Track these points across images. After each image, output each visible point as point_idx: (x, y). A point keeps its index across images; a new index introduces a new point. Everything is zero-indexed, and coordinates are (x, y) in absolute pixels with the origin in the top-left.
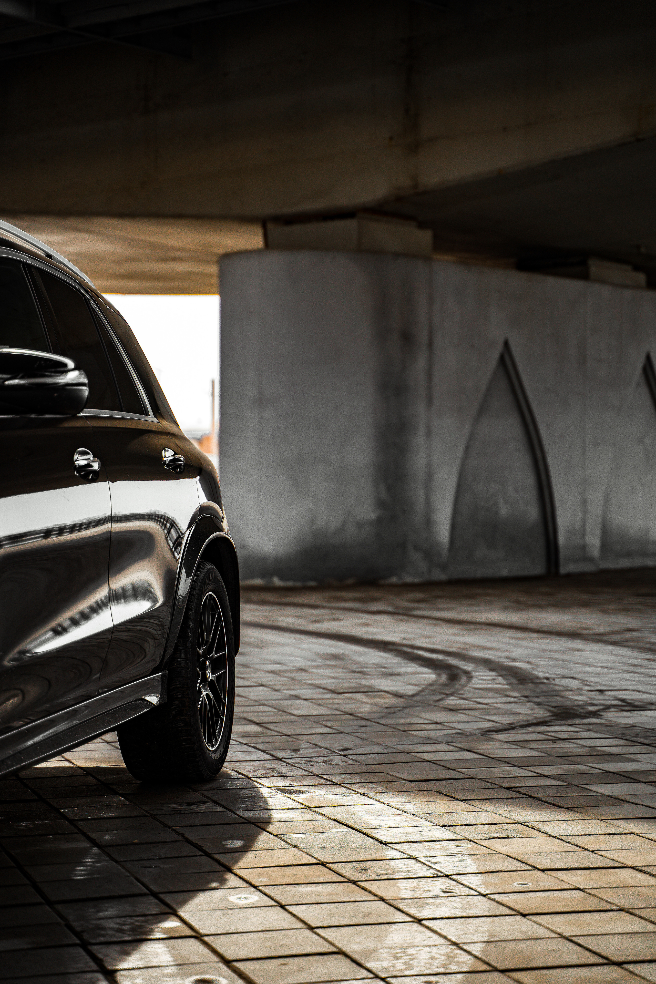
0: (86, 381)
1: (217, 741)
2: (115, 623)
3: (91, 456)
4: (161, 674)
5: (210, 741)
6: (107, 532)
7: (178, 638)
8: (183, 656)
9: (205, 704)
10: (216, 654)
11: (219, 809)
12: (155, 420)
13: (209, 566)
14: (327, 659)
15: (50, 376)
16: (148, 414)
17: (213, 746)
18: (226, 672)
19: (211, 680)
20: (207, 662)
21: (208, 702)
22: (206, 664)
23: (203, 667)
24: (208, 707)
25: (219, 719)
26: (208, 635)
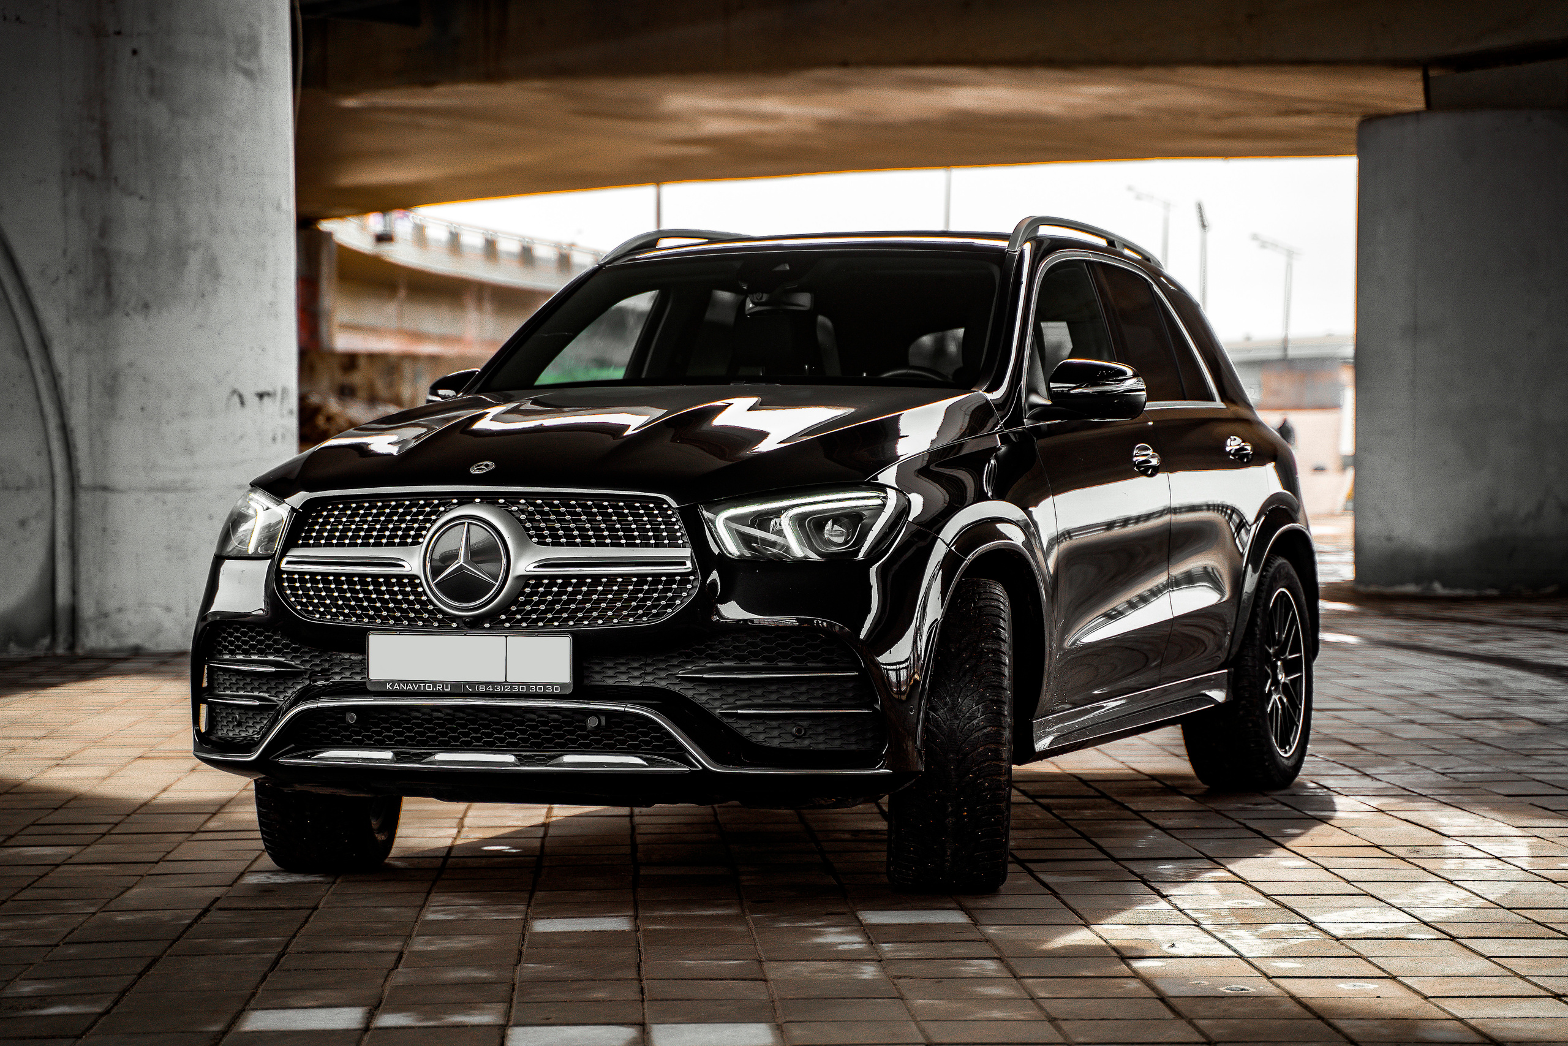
0: (1144, 387)
1: (1291, 748)
3: (1150, 452)
4: (1226, 671)
5: (1282, 747)
6: (1167, 525)
7: (1244, 635)
8: (1250, 654)
9: (1277, 708)
10: (1290, 654)
11: (1286, 808)
12: (1222, 405)
13: (1281, 561)
14: (1469, 684)
15: (1111, 384)
16: (1214, 400)
17: (1286, 752)
18: (1302, 676)
19: (1284, 683)
20: (1279, 663)
21: (1280, 707)
22: (1277, 666)
23: (1274, 668)
24: (1280, 711)
25: (1294, 724)
26: (1280, 635)
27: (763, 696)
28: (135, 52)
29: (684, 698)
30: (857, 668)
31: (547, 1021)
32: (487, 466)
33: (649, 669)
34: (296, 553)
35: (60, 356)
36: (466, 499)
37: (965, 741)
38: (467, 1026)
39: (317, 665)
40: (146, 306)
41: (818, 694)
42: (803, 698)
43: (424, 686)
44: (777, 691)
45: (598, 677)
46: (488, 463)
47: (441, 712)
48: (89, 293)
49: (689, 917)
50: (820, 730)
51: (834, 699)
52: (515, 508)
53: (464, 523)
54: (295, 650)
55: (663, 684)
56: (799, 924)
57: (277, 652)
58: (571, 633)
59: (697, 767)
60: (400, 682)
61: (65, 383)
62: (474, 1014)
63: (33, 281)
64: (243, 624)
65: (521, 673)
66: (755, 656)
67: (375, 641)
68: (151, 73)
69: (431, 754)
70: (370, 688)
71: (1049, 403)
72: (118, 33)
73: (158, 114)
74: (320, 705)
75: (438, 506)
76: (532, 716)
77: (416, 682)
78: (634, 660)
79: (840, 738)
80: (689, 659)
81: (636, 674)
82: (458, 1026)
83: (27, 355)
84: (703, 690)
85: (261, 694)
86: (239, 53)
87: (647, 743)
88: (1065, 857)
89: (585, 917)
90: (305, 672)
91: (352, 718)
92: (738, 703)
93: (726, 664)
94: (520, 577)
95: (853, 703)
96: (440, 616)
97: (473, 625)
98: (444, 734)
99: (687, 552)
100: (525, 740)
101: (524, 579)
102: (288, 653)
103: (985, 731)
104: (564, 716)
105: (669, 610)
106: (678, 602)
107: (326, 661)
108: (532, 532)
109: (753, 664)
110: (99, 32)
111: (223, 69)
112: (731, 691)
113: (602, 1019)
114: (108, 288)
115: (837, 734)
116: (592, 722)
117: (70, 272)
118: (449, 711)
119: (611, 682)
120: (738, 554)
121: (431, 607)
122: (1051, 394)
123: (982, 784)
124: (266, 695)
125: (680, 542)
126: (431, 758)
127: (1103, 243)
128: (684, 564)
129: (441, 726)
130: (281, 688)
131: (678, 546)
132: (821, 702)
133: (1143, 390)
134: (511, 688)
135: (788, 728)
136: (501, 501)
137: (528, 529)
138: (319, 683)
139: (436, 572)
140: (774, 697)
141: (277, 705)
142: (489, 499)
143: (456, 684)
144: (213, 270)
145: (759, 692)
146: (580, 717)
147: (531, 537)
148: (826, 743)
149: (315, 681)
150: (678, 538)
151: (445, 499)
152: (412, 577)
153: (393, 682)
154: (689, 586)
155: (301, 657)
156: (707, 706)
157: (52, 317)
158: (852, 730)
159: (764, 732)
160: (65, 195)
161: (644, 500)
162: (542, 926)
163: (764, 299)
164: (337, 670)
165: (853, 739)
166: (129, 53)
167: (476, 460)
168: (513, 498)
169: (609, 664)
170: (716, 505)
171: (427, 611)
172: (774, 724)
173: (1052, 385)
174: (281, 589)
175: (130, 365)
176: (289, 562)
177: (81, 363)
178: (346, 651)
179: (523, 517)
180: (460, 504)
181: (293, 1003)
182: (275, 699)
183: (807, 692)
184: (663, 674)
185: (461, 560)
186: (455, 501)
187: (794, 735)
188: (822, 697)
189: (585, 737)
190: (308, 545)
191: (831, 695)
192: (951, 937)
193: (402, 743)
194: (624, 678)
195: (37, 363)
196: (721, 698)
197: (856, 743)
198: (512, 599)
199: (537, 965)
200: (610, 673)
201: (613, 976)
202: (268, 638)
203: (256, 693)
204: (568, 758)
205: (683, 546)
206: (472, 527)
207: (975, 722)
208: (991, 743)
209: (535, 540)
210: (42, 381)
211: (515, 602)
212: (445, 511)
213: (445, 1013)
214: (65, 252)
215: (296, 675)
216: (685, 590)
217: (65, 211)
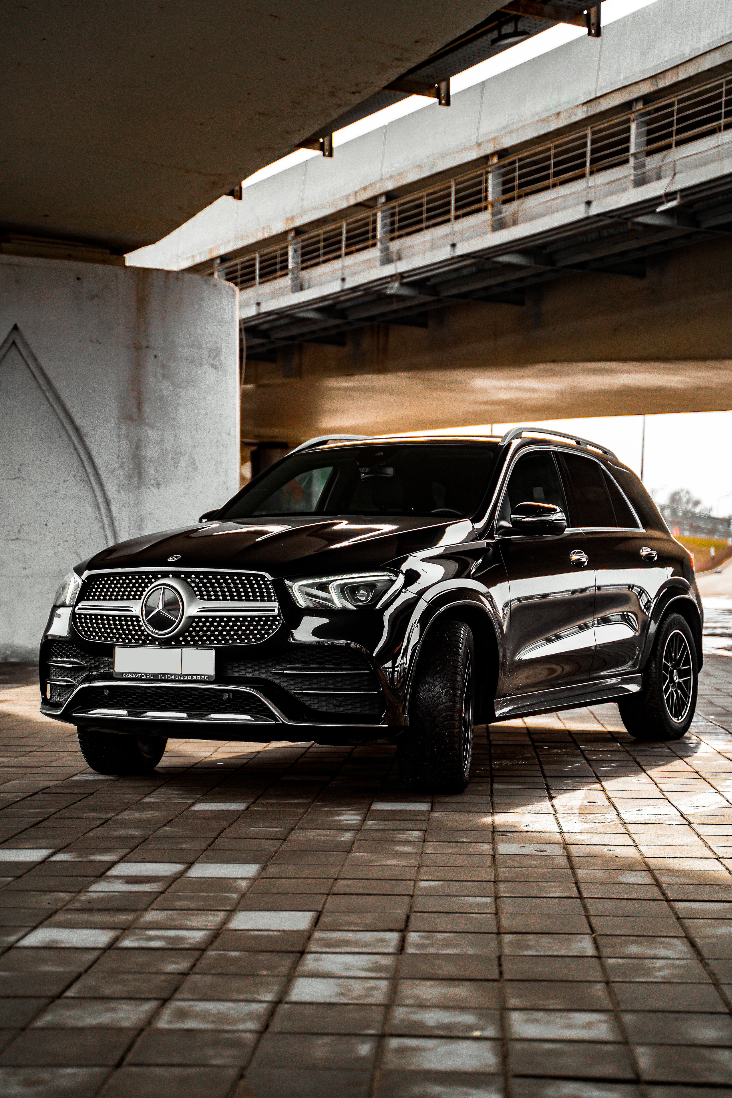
0: (564, 518)
1: (682, 717)
2: (599, 642)
3: (583, 554)
5: (676, 717)
6: (593, 594)
7: (650, 655)
8: (653, 666)
9: (673, 695)
10: (683, 667)
12: (644, 531)
13: (675, 614)
15: (546, 516)
16: (638, 527)
17: (678, 720)
18: (691, 678)
19: (679, 682)
20: (675, 671)
21: (675, 695)
22: (673, 672)
23: (671, 673)
24: (675, 697)
25: (684, 704)
26: (675, 656)
27: (317, 683)
28: (155, 357)
29: (275, 684)
30: (370, 669)
31: (144, 860)
32: (176, 557)
33: (257, 668)
34: (83, 604)
35: (114, 509)
36: (165, 575)
37: (435, 710)
38: (96, 862)
39: (93, 664)
40: (158, 484)
41: (348, 683)
42: (339, 685)
43: (141, 676)
44: (325, 681)
45: (230, 672)
46: (177, 555)
47: (150, 690)
48: (130, 477)
49: (283, 804)
50: (349, 702)
51: (356, 685)
52: (189, 580)
53: (161, 588)
54: (82, 656)
55: (264, 676)
56: (335, 809)
57: (75, 657)
58: (214, 647)
59: (279, 721)
60: (130, 673)
61: (117, 523)
62: (107, 855)
63: (102, 471)
64: (60, 641)
65: (189, 670)
66: (313, 661)
67: (119, 651)
68: (164, 367)
69: (147, 712)
70: (115, 676)
71: (511, 526)
72: (147, 347)
73: (167, 387)
74: (91, 685)
75: (152, 578)
76: (195, 692)
77: (137, 673)
78: (249, 663)
79: (360, 707)
80: (278, 662)
81: (250, 670)
82: (92, 862)
83: (99, 509)
84: (285, 680)
85: (68, 679)
86: (209, 356)
87: (255, 708)
88: (520, 775)
89: (226, 802)
90: (87, 667)
91: (106, 692)
92: (304, 687)
93: (297, 665)
94: (189, 617)
95: (368, 688)
96: (150, 638)
97: (166, 643)
98: (153, 702)
99: (276, 604)
100: (193, 706)
101: (192, 618)
102: (79, 657)
103: (446, 704)
104: (212, 693)
105: (266, 636)
106: (271, 631)
107: (97, 661)
108: (197, 593)
109: (311, 666)
110: (137, 347)
111: (201, 364)
112: (300, 680)
113: (174, 860)
114: (140, 476)
115: (358, 705)
116: (225, 696)
117: (120, 467)
118: (154, 689)
119: (237, 675)
120: (306, 605)
121: (146, 633)
122: (513, 522)
123: (444, 733)
124: (70, 679)
125: (273, 599)
126: (144, 715)
127: (573, 443)
128: (274, 610)
129: (151, 697)
130: (77, 675)
131: (272, 601)
132: (350, 687)
133: (564, 520)
134: (184, 677)
135: (331, 702)
136: (183, 576)
137: (195, 592)
138: (94, 673)
139: (148, 613)
140: (323, 684)
141: (74, 685)
142: (176, 575)
143: (156, 675)
144: (193, 465)
145: (315, 681)
146: (218, 693)
147: (197, 595)
148: (352, 709)
149: (92, 672)
150: (272, 597)
151: (155, 575)
152: (137, 617)
153: (126, 673)
154: (277, 623)
155: (85, 659)
156: (287, 688)
157: (111, 489)
158: (367, 703)
159: (318, 703)
160: (119, 428)
161: (255, 576)
162: (200, 807)
163: (367, 471)
164: (102, 666)
165: (367, 708)
166: (152, 357)
167: (172, 555)
168: (188, 574)
169: (236, 665)
170: (294, 578)
171: (144, 635)
172: (324, 699)
173: (512, 516)
174: (75, 623)
175: (150, 513)
176: (79, 609)
177: (125, 512)
178: (106, 657)
179: (193, 585)
180: (162, 577)
181: (22, 846)
182: (74, 681)
183: (341, 681)
184: (264, 671)
185: (161, 607)
186: (160, 576)
187: (334, 705)
188: (350, 685)
189: (223, 704)
190: (89, 600)
191: (355, 683)
192: (411, 818)
193: (133, 706)
194: (243, 672)
195: (104, 512)
196: (294, 684)
197: (369, 710)
198: (185, 629)
199: (170, 828)
200: (236, 670)
201: (203, 836)
202: (71, 649)
203: (66, 678)
204: (213, 716)
205: (275, 601)
206: (166, 590)
207: (441, 699)
208: (450, 711)
209: (199, 597)
210: (106, 521)
211: (187, 631)
212: (155, 581)
213: (91, 854)
214: (118, 457)
215: (83, 669)
216: (275, 625)
217: (119, 436)
